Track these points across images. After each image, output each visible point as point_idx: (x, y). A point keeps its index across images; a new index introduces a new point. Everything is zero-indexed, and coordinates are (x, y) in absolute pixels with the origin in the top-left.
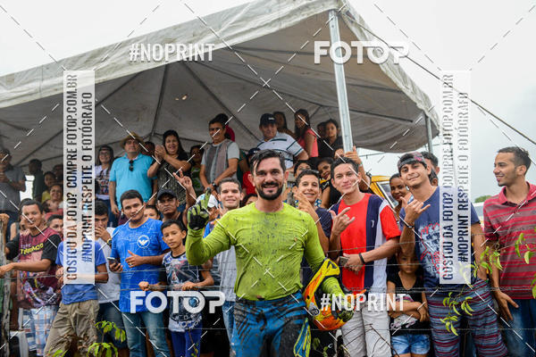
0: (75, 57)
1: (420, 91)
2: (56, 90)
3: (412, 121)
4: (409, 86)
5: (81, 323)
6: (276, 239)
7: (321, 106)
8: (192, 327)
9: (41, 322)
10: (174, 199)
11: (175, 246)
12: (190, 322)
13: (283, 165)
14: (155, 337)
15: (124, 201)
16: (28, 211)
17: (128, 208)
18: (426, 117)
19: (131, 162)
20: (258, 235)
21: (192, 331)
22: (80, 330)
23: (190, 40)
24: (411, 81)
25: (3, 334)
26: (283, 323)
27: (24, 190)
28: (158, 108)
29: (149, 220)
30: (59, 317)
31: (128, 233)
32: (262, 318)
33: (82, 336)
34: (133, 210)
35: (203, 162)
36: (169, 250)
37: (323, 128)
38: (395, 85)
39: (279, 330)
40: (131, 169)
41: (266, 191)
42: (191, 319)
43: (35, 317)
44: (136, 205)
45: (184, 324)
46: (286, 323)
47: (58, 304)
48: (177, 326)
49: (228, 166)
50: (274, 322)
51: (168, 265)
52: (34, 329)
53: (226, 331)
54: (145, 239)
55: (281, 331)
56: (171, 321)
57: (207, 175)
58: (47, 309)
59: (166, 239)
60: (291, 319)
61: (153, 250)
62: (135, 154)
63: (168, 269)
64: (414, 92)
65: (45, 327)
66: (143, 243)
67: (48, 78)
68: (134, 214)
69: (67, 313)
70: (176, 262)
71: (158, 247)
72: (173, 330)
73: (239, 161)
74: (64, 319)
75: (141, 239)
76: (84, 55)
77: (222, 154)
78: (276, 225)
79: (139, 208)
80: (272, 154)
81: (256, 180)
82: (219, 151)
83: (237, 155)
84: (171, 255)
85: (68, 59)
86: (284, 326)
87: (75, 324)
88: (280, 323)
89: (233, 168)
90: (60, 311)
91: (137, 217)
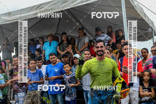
0: (32, 6)
1: (150, 20)
2: (26, 18)
3: (147, 30)
4: (147, 18)
5: (35, 98)
6: (103, 69)
7: (115, 24)
8: (73, 99)
9: (21, 97)
10: (67, 57)
11: (68, 72)
12: (72, 97)
13: (104, 45)
14: (60, 103)
15: (50, 57)
16: (15, 60)
17: (52, 59)
18: (152, 29)
19: (50, 43)
20: (97, 68)
21: (73, 100)
22: (35, 100)
23: (73, 1)
24: (147, 16)
25: (8, 101)
26: (107, 97)
27: (13, 52)
28: (58, 24)
29: (59, 63)
30: (27, 96)
31: (51, 67)
32: (99, 95)
33: (36, 102)
34: (53, 59)
35: (76, 44)
36: (65, 73)
37: (117, 32)
38: (142, 18)
39: (105, 99)
40: (50, 46)
41: (99, 53)
42: (73, 96)
43: (19, 96)
44: (54, 58)
45: (70, 98)
46: (108, 97)
47: (27, 91)
48: (68, 99)
49: (85, 45)
50: (103, 97)
51: (65, 78)
52: (18, 99)
53: (85, 100)
54: (57, 69)
55: (106, 100)
56: (66, 97)
57: (77, 48)
58: (23, 93)
59: (65, 69)
60: (109, 96)
61: (60, 73)
62: (51, 41)
63: (65, 79)
64: (148, 20)
65: (22, 99)
66: (56, 70)
67: (23, 14)
68: (53, 61)
69: (30, 94)
70: (68, 77)
71: (62, 72)
72: (67, 100)
73: (88, 43)
74: (29, 96)
75: (56, 69)
76: (36, 6)
77: (83, 40)
78: (103, 64)
79: (55, 59)
80: (101, 41)
81: (95, 50)
82: (82, 39)
83: (88, 41)
84: (66, 74)
85: (30, 7)
86: (107, 98)
87: (33, 98)
88: (106, 97)
89: (86, 45)
90: (28, 93)
91: (55, 62)
